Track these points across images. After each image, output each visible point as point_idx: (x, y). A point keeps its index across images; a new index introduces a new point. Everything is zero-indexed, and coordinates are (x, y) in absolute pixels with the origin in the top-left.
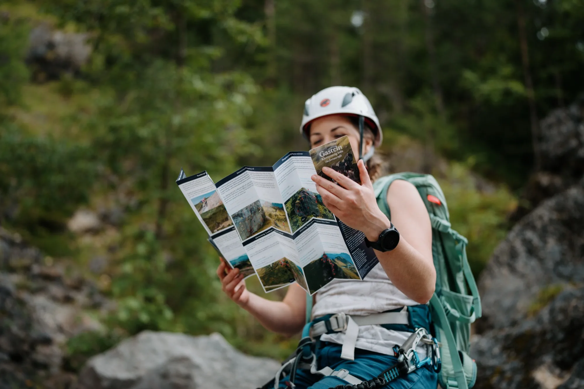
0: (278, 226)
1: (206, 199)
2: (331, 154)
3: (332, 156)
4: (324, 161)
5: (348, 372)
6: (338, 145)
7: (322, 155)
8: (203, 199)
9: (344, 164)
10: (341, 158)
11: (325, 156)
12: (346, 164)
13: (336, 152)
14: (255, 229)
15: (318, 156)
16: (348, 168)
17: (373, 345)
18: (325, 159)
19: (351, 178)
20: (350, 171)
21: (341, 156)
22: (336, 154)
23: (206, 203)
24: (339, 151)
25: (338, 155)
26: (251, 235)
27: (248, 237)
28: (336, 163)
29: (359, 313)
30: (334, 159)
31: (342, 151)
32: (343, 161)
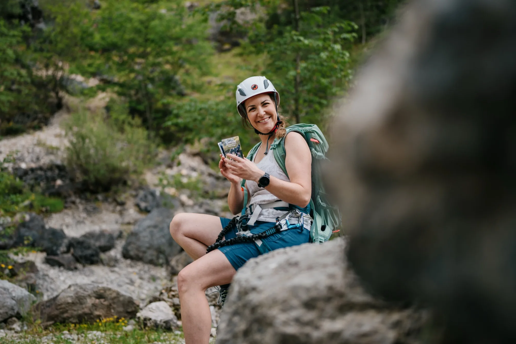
2: (231, 143)
3: (231, 144)
4: (228, 146)
5: (250, 232)
6: (234, 140)
7: (227, 143)
9: (236, 149)
10: (235, 146)
11: (228, 144)
12: (237, 149)
13: (233, 143)
15: (226, 143)
16: (238, 151)
17: (266, 218)
18: (228, 145)
19: (239, 156)
20: (239, 153)
21: (235, 145)
22: (233, 144)
24: (234, 142)
25: (234, 144)
28: (233, 148)
29: (263, 203)
30: (232, 146)
31: (236, 143)
32: (236, 148)
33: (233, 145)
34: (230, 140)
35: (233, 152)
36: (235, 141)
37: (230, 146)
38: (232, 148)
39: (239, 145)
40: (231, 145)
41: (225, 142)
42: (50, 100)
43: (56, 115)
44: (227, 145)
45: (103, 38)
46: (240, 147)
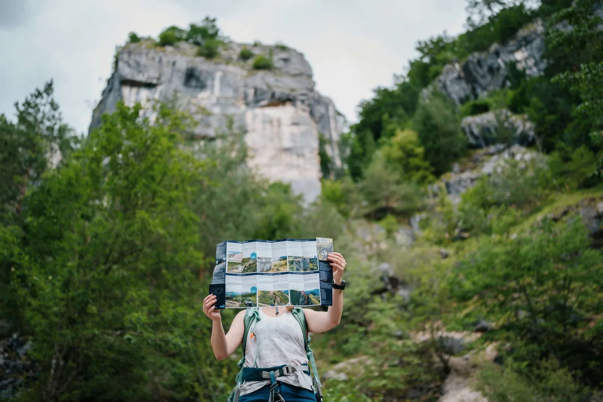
0: (280, 270)
1: (235, 254)
7: (321, 241)
8: (233, 254)
9: (328, 249)
10: (328, 246)
14: (265, 270)
23: (234, 256)
26: (262, 272)
27: (261, 272)
28: (325, 247)
33: (326, 244)
35: (325, 250)
36: (328, 242)
37: (323, 244)
39: (331, 246)
42: (436, 366)
43: (447, 380)
45: (474, 283)
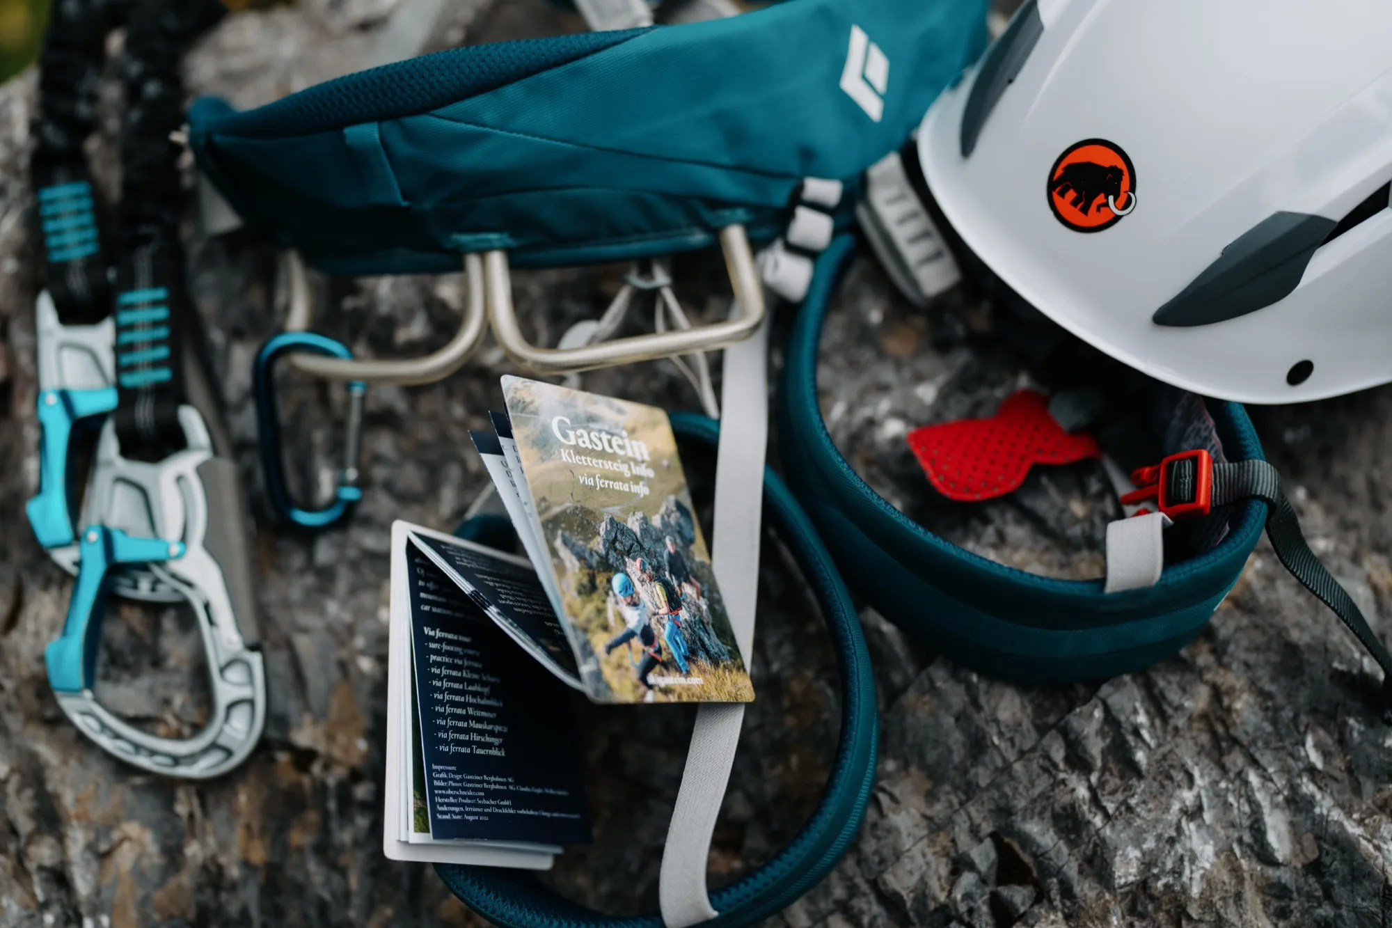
2: (603, 455)
3: (608, 465)
4: (570, 469)
6: (629, 431)
7: (564, 434)
11: (579, 451)
13: (625, 461)
15: (546, 429)
22: (624, 470)
24: (633, 461)
25: (634, 479)
28: (625, 513)
30: (618, 486)
31: (648, 473)
32: (656, 521)
34: (591, 419)
38: (615, 511)
40: (605, 477)
41: (543, 418)
44: (566, 457)
46: (693, 529)
